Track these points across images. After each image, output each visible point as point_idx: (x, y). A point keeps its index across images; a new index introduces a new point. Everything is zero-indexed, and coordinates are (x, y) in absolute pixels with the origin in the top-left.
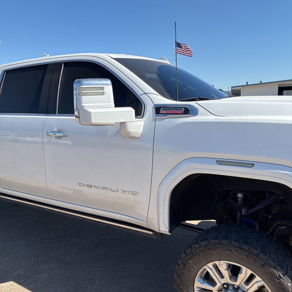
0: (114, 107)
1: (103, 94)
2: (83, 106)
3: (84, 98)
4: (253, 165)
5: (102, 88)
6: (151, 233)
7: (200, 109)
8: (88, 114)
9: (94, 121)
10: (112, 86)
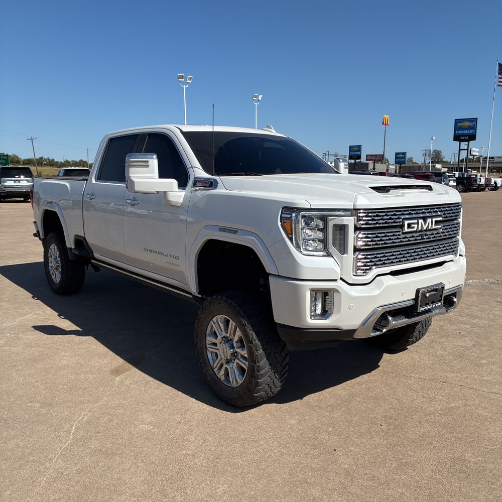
0: (158, 177)
1: (148, 166)
2: (129, 176)
3: (131, 169)
4: (237, 231)
5: (147, 162)
6: (191, 296)
7: (220, 184)
8: (132, 183)
9: (137, 189)
10: (157, 160)
